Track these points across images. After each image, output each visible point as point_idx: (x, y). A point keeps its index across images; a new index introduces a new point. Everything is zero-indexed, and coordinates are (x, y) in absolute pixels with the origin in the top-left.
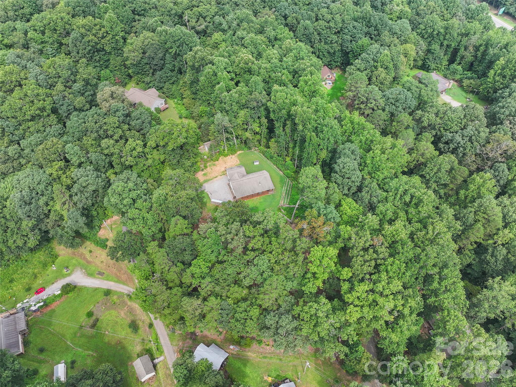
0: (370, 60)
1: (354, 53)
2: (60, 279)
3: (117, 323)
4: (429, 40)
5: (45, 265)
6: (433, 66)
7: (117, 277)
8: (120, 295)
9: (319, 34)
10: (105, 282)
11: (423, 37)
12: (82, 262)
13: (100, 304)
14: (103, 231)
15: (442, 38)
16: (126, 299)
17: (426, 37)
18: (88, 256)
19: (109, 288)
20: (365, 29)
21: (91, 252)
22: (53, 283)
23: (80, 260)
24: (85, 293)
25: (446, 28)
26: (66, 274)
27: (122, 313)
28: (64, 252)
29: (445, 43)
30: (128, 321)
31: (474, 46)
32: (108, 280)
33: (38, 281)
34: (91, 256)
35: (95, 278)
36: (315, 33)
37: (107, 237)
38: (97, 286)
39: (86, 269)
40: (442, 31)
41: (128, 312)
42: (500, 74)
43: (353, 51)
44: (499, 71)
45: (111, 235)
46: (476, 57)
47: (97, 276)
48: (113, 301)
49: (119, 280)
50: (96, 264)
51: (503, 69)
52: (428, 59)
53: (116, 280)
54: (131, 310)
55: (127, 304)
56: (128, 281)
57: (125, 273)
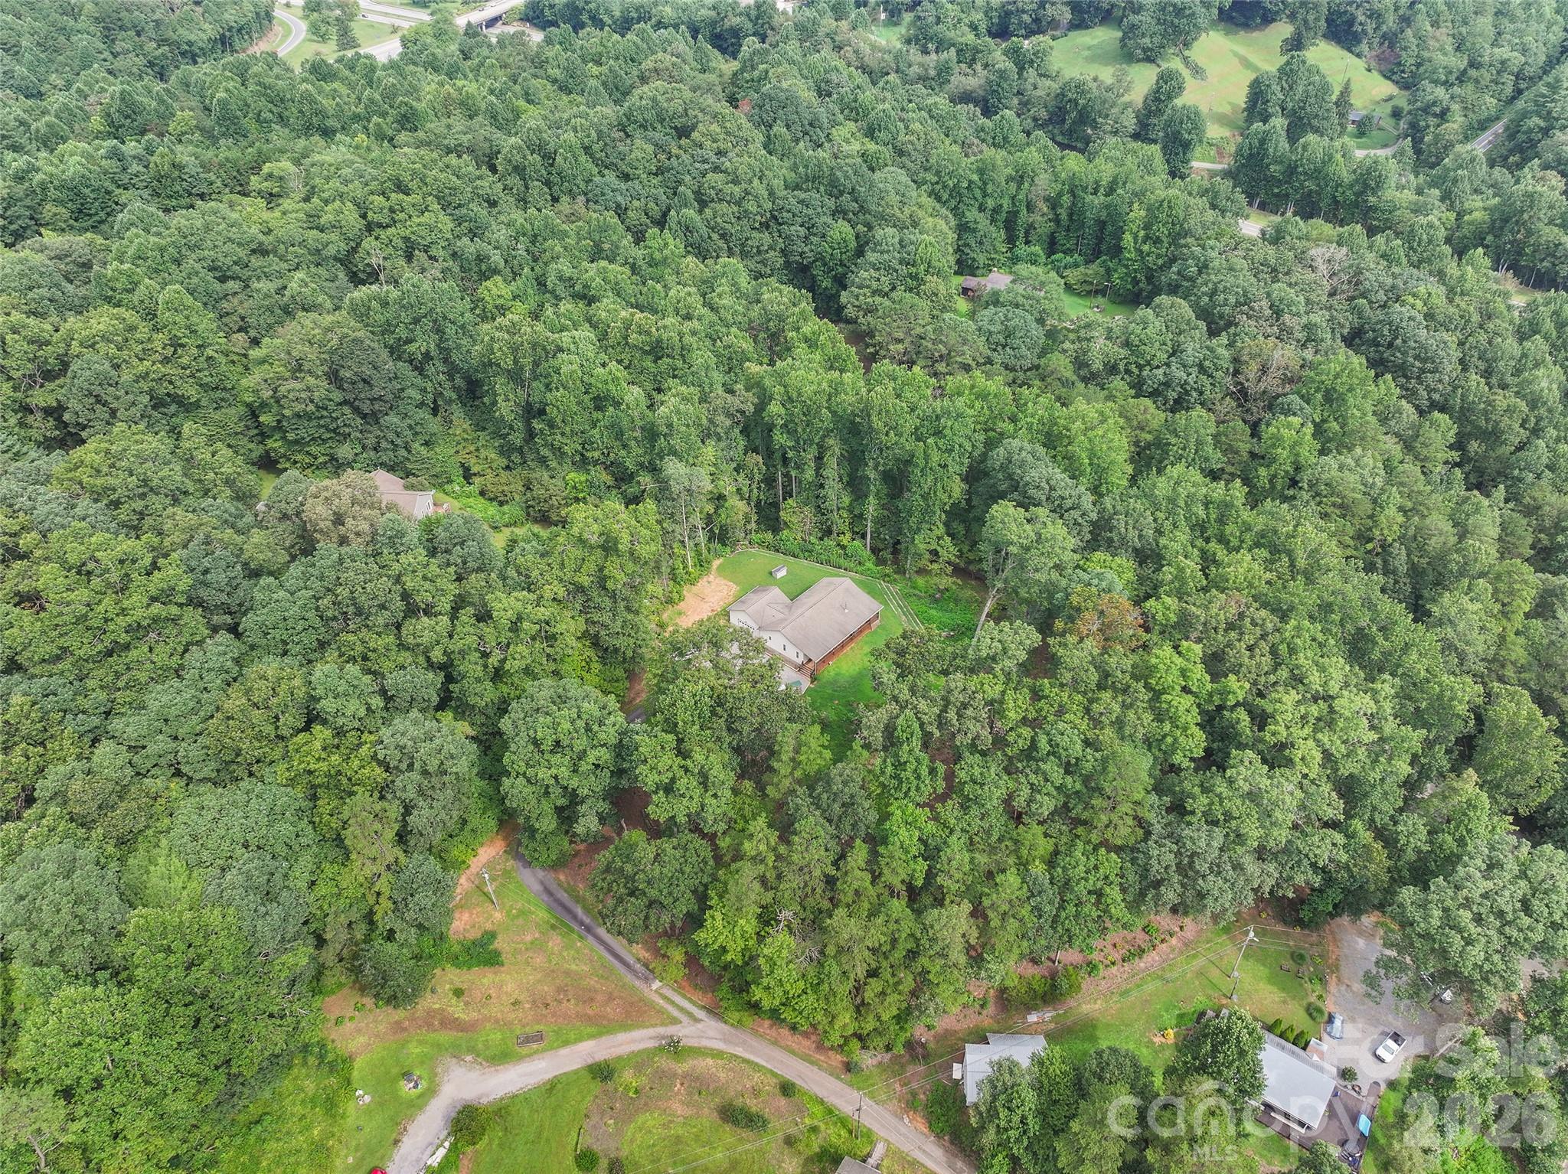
0: (895, 264)
1: (825, 265)
2: (411, 1118)
3: (678, 1140)
4: (953, 203)
5: (330, 1105)
6: (982, 259)
7: (589, 1020)
8: (640, 1061)
9: (723, 236)
10: (563, 1051)
11: (939, 199)
12: (445, 1037)
13: (595, 1119)
14: (466, 916)
15: (978, 193)
16: (664, 1062)
17: (945, 197)
18: (458, 1010)
19: (590, 1061)
20: (831, 203)
21: (458, 993)
22: (396, 1142)
23: (432, 1037)
24: (526, 1113)
25: (981, 172)
26: (420, 1096)
27: (678, 1108)
28: (362, 1040)
29: (990, 203)
30: (708, 1117)
31: (1047, 199)
32: (566, 1043)
33: (338, 1162)
34: (467, 1004)
35: (521, 1058)
36: (715, 236)
37: (488, 926)
38: (549, 1076)
39: (471, 1050)
40: (975, 177)
41: (690, 1094)
42: (1147, 238)
43: (823, 258)
44: (1142, 233)
45: (498, 915)
46: (1057, 220)
47: (524, 1051)
48: (627, 1088)
49: (602, 1026)
50: (497, 1021)
51: (1147, 227)
52: (967, 245)
53: (593, 1030)
54: (698, 1085)
55: (675, 1075)
56: (636, 1013)
57: (611, 998)
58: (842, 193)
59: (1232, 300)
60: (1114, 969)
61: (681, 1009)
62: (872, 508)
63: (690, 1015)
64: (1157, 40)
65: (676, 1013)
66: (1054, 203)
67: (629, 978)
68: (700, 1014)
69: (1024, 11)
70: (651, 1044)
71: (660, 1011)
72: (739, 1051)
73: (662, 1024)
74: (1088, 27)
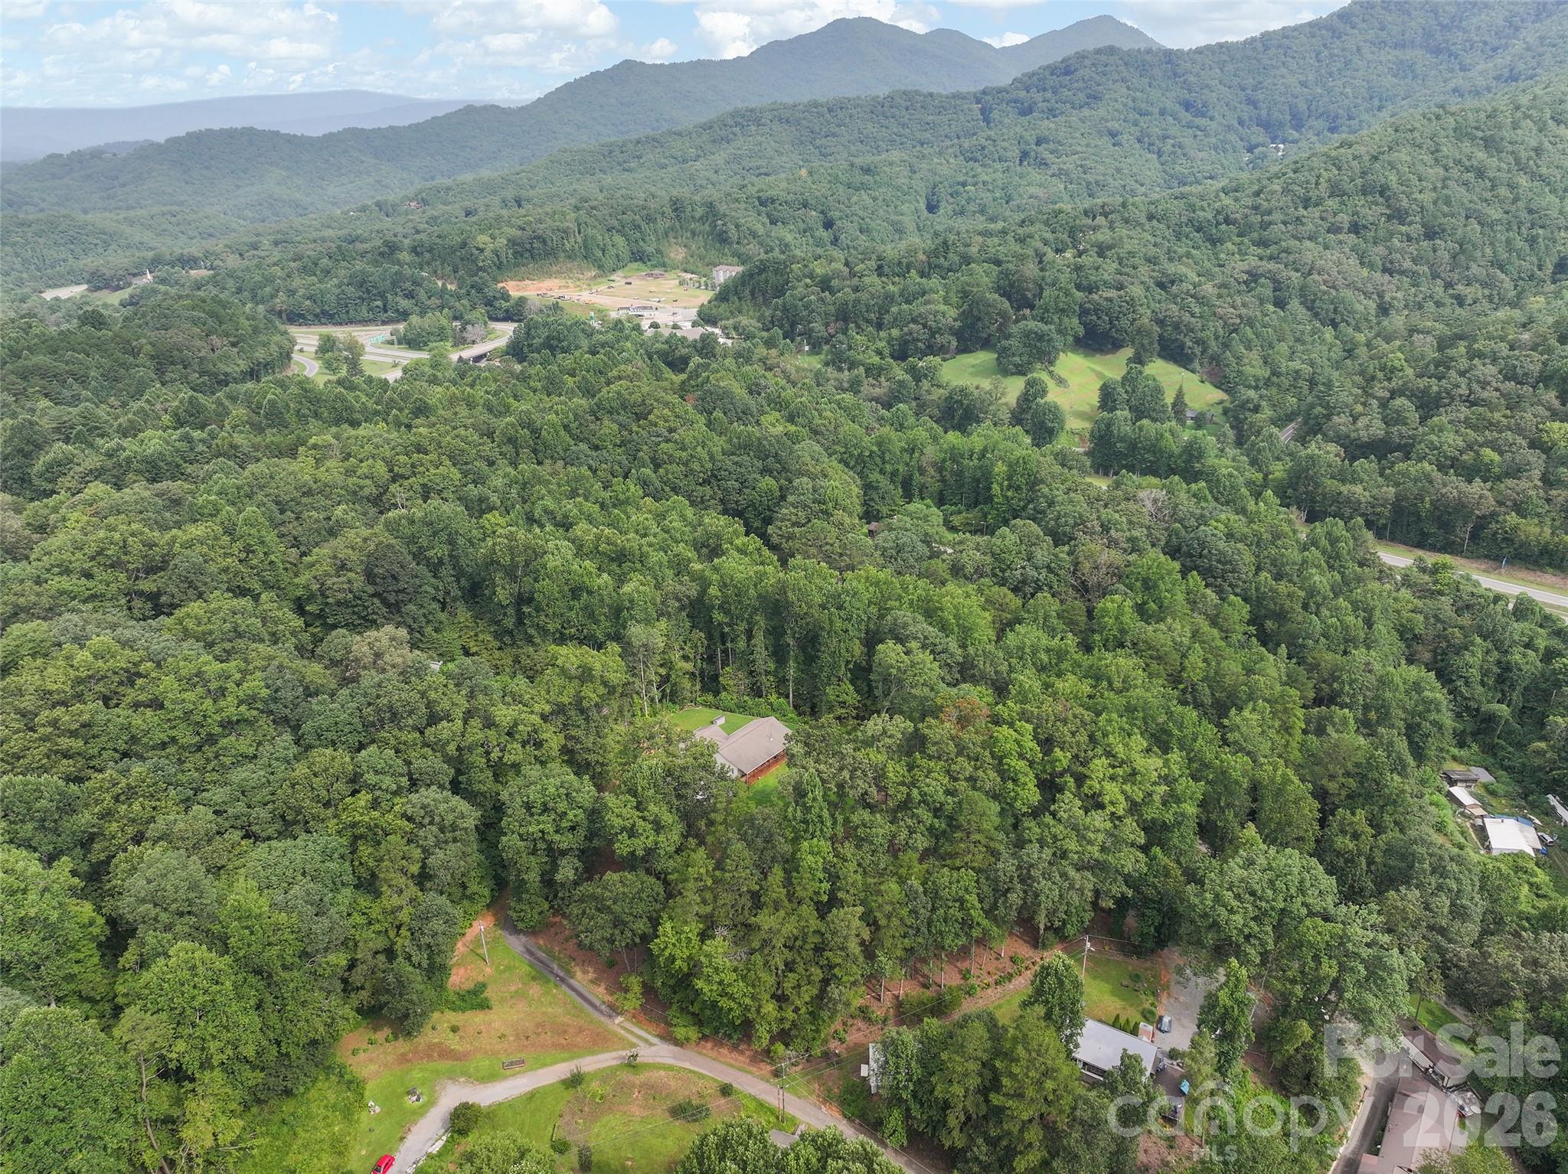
0: (809, 502)
1: (755, 509)
2: (414, 1122)
3: (636, 1134)
4: (859, 468)
5: (348, 1114)
6: (885, 510)
7: (563, 1048)
8: (605, 1075)
10: (541, 1072)
11: (847, 465)
12: (443, 1065)
13: (567, 1118)
14: (462, 971)
15: (878, 460)
16: (625, 1076)
17: (852, 463)
18: (454, 1043)
20: (759, 464)
21: (454, 1029)
22: (402, 1139)
23: (431, 1065)
24: (510, 1114)
25: (879, 444)
26: (422, 1106)
27: (636, 1111)
28: (373, 1067)
29: (888, 468)
30: (661, 1116)
31: (934, 464)
32: (544, 1065)
33: (353, 1154)
34: (461, 1037)
35: (506, 1078)
36: (667, 489)
37: (481, 979)
38: (529, 1089)
39: (464, 1073)
40: (875, 448)
41: (646, 1100)
42: (1010, 487)
43: (753, 504)
44: (1006, 483)
45: (488, 970)
46: (943, 480)
47: (508, 1072)
48: (594, 1096)
49: (573, 1052)
50: (486, 1052)
51: (1010, 478)
52: (872, 500)
53: (566, 1055)
54: (652, 1091)
55: (633, 1086)
56: (600, 1041)
57: (581, 1030)
58: (767, 457)
59: (1071, 521)
60: (989, 991)
61: (639, 1037)
62: (791, 671)
63: (646, 1041)
64: (1025, 358)
65: (634, 1040)
66: (940, 469)
67: (596, 1015)
68: (655, 1040)
69: (918, 340)
70: (614, 1063)
71: (622, 1039)
72: (687, 1065)
73: (623, 1049)
74: (971, 351)
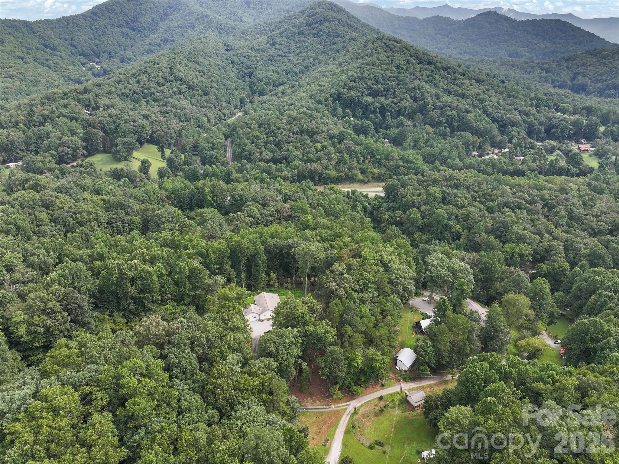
3: (376, 428)
7: (330, 426)
10: (336, 437)
19: (343, 432)
27: (368, 423)
30: (375, 419)
32: (334, 435)
35: (330, 447)
38: (341, 443)
41: (367, 419)
47: (328, 446)
49: (335, 425)
53: (334, 427)
54: (366, 416)
55: (360, 418)
56: (338, 415)
57: (330, 418)
61: (344, 406)
63: (347, 405)
65: (344, 407)
67: (326, 410)
68: (348, 403)
70: (349, 417)
71: (341, 410)
72: (364, 402)
73: (345, 412)
